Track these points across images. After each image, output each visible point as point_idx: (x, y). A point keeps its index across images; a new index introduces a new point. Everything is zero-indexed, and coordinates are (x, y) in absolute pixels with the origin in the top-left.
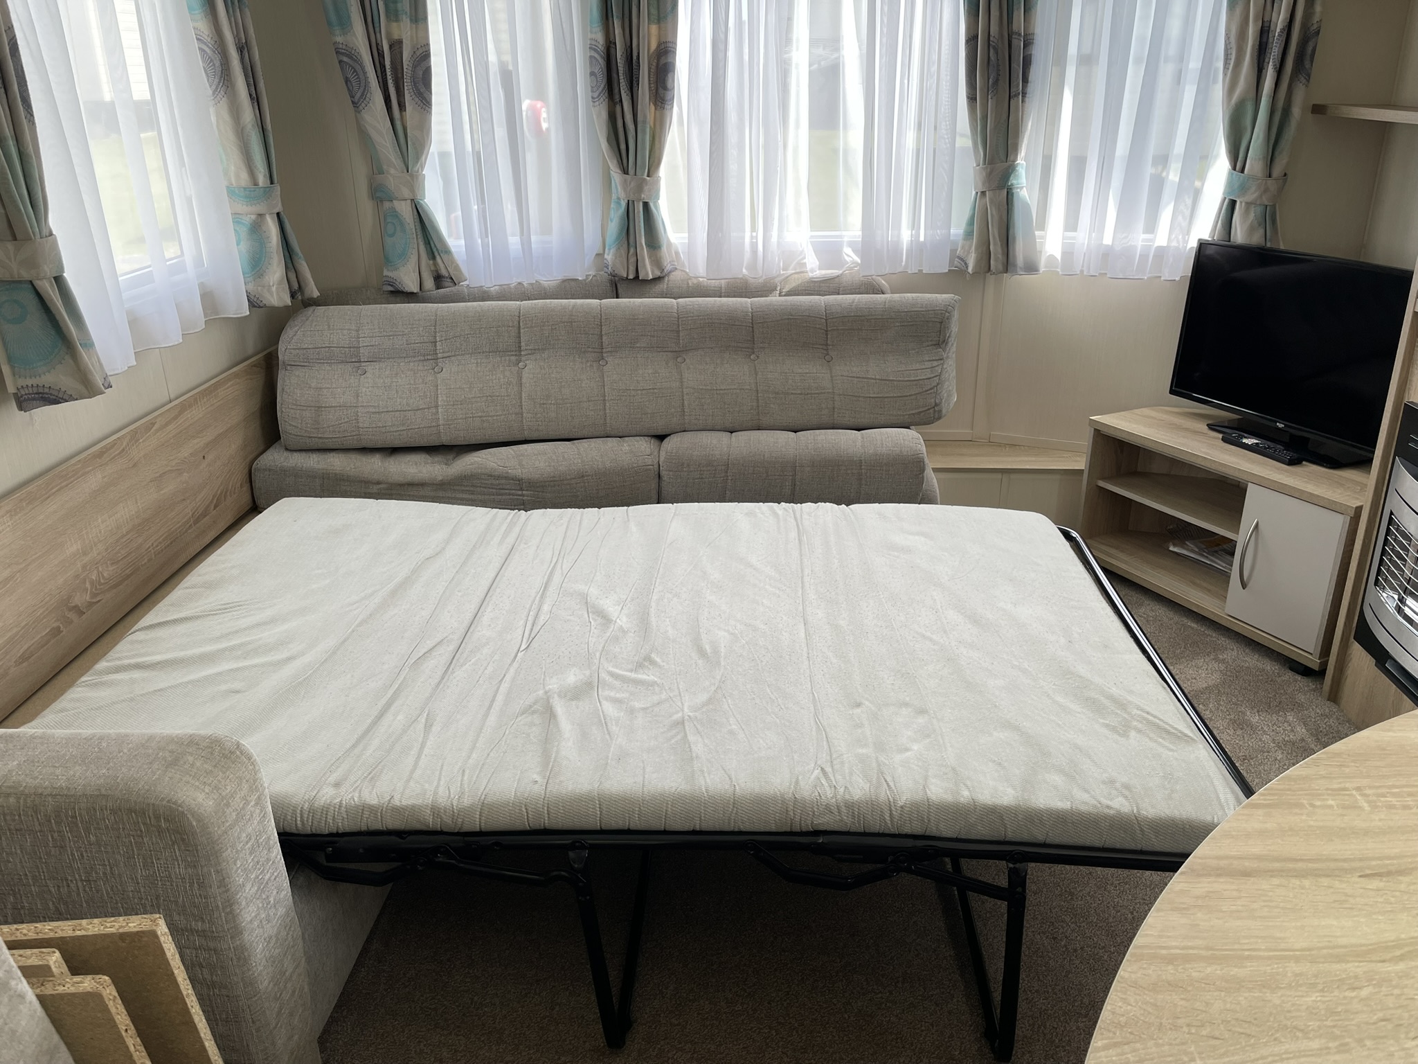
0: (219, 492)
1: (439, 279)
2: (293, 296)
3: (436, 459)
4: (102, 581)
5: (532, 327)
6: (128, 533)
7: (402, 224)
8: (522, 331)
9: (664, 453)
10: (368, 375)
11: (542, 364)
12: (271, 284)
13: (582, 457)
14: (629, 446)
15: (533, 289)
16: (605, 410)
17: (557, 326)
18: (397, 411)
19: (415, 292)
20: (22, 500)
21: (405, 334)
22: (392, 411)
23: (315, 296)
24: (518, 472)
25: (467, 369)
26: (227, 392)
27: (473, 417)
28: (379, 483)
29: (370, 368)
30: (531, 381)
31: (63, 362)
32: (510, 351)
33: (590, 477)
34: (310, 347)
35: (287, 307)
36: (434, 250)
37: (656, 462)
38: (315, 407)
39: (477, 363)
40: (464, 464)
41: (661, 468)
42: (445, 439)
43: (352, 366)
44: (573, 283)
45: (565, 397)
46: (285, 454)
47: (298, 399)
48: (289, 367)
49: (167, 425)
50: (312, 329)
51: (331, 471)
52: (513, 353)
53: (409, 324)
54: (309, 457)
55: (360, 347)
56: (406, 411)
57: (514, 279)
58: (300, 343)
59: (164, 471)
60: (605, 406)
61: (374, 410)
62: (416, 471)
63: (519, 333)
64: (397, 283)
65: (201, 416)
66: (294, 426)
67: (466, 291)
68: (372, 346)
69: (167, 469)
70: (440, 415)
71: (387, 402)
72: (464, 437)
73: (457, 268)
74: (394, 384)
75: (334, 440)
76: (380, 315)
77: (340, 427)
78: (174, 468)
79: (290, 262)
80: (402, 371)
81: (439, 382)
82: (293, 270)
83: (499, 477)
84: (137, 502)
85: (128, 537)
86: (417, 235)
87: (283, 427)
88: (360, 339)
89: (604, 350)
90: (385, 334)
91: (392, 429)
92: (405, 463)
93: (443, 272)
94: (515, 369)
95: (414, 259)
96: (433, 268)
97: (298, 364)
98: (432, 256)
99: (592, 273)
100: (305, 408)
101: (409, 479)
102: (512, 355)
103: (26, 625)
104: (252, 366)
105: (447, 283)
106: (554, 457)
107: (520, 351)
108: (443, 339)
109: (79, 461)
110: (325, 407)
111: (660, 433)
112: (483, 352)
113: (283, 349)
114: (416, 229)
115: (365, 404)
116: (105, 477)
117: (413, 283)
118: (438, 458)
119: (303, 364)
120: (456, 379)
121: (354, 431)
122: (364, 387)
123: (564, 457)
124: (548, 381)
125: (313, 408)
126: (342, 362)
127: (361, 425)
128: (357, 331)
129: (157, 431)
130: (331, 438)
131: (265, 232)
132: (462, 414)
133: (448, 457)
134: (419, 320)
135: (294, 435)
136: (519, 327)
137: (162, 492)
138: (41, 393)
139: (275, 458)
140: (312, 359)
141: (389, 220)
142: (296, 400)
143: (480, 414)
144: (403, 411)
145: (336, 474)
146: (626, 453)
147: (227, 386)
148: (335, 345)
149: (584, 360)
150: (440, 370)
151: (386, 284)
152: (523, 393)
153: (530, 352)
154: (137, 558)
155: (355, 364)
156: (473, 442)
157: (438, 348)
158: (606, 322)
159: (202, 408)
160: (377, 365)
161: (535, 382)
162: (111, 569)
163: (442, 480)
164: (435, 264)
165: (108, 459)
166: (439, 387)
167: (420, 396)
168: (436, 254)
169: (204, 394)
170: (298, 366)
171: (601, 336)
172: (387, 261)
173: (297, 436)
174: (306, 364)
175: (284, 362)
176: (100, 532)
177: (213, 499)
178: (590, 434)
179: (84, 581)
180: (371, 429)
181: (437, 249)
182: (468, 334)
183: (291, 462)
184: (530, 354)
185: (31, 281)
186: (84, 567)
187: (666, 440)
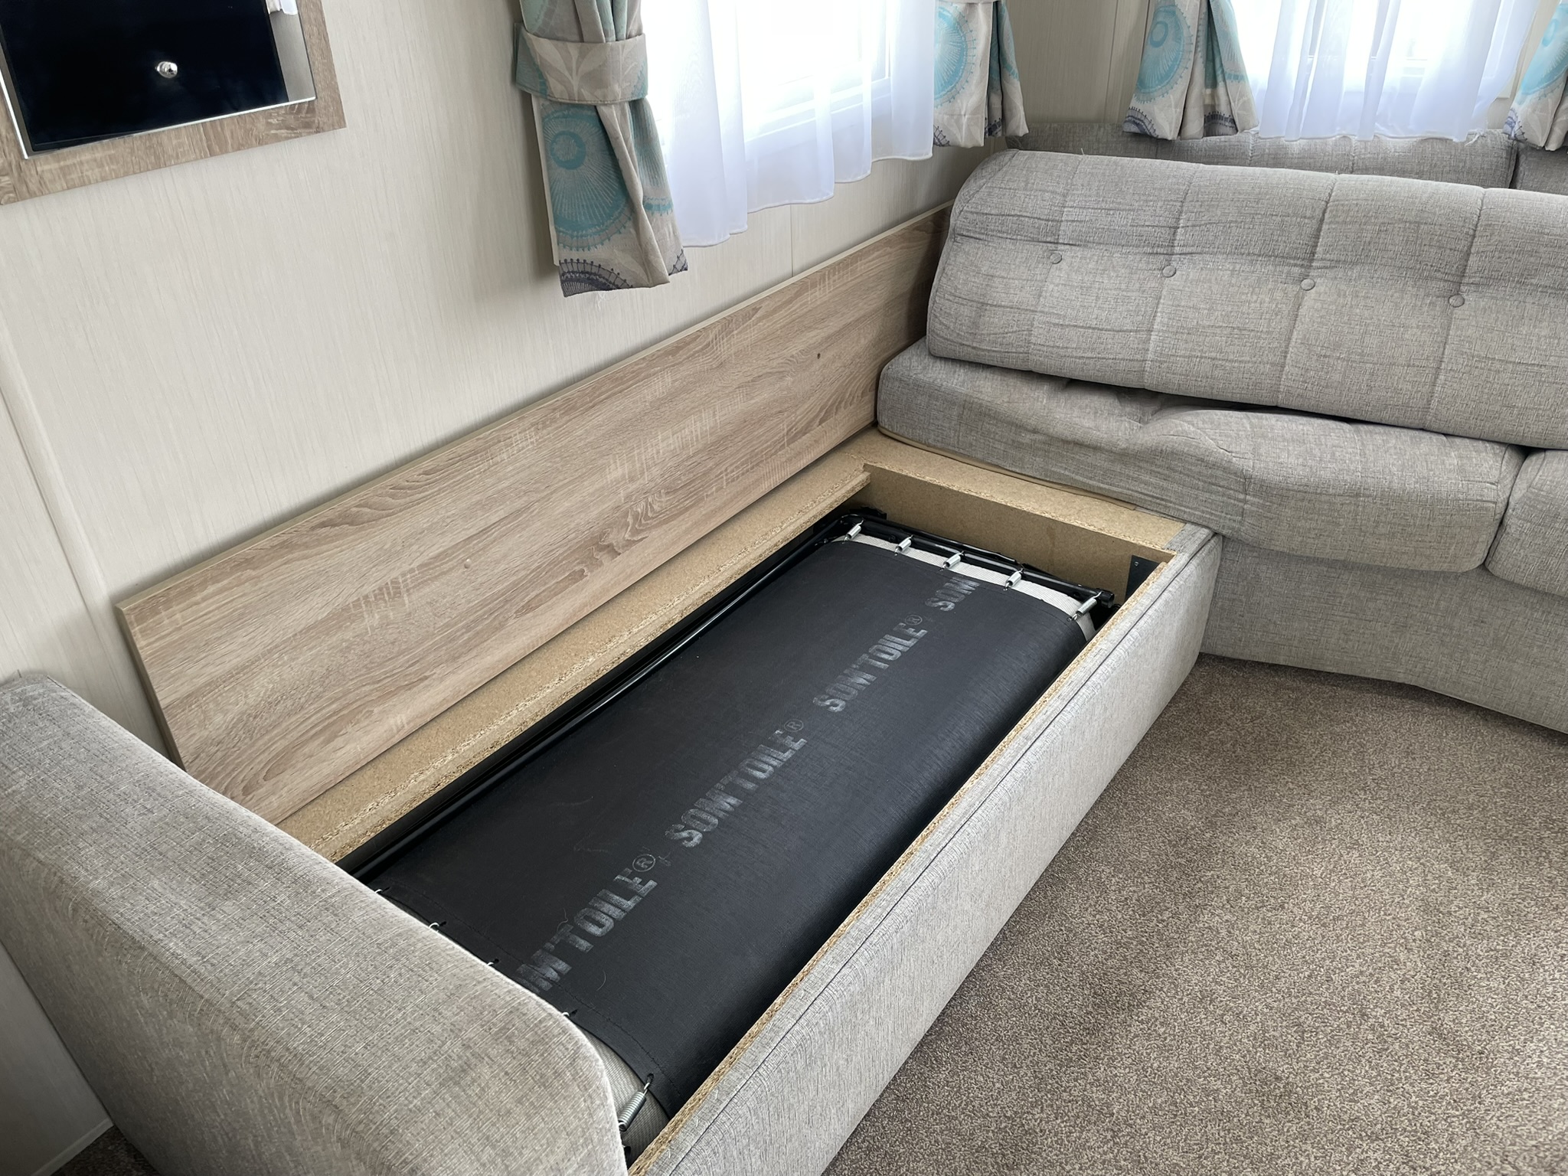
0: (830, 403)
1: (1212, 121)
2: (990, 130)
3: (1128, 409)
4: (650, 514)
5: (1345, 222)
6: (694, 455)
7: (1178, 26)
8: (1325, 227)
9: (1525, 486)
10: (1063, 264)
11: (1343, 287)
12: (963, 113)
13: (1366, 462)
14: (1460, 457)
15: (1366, 148)
16: (1434, 384)
17: (1390, 227)
18: (1089, 327)
19: (1170, 138)
20: (555, 409)
21: (1133, 210)
22: (1082, 327)
23: (1021, 134)
24: (1247, 464)
25: (1214, 278)
26: (869, 267)
27: (1201, 357)
28: (1035, 431)
29: (1067, 253)
30: (1316, 315)
31: (623, 230)
32: (1295, 258)
33: (1370, 499)
34: (993, 212)
35: (975, 148)
36: (1219, 72)
37: (1503, 497)
38: (979, 302)
39: (1233, 270)
40: (1165, 432)
41: (1510, 511)
42: (1149, 382)
43: (1045, 248)
44: (1438, 146)
45: (1367, 351)
46: (926, 361)
47: (960, 287)
48: (959, 238)
49: (775, 311)
50: (1003, 186)
51: (976, 400)
52: (1299, 262)
53: (1144, 195)
54: (955, 372)
55: (1062, 221)
56: (1102, 330)
57: (1338, 129)
58: (982, 205)
59: (760, 374)
60: (1436, 378)
61: (1057, 321)
62: (1091, 424)
63: (1319, 230)
64: (1145, 121)
65: (825, 299)
66: (944, 325)
67: (1251, 142)
68: (1081, 222)
69: (764, 371)
70: (1152, 345)
71: (1078, 311)
72: (1179, 385)
73: (1246, 105)
74: (1097, 285)
75: (993, 354)
76: (1104, 174)
77: (1004, 337)
78: (775, 370)
79: (997, 78)
80: (1113, 267)
81: (1164, 293)
82: (1000, 91)
83: (1214, 466)
84: (714, 415)
85: (694, 459)
86: (1197, 47)
87: (932, 323)
88: (1066, 209)
89: (1466, 280)
90: (1103, 205)
91: (1075, 354)
92: (1080, 408)
93: (1223, 110)
94: (1292, 289)
95: (1181, 86)
96: (1208, 101)
97: (972, 235)
98: (1212, 81)
99: (1479, 130)
100: (964, 302)
101: (1079, 435)
102: (1295, 265)
103: (539, 567)
104: (914, 229)
105: (1226, 127)
106: (1316, 452)
107: (1312, 260)
108: (1190, 224)
109: (644, 359)
110: (991, 305)
111: (1526, 443)
112: (1249, 254)
113: (958, 211)
114: (1198, 37)
115: (1046, 310)
116: (676, 380)
117: (1170, 124)
118: (1131, 408)
119: (978, 236)
120: (1191, 292)
121: (1021, 347)
122: (1052, 283)
123: (1333, 454)
124: (1346, 318)
125: (975, 304)
126: (1033, 240)
127: (1033, 339)
128: (1064, 196)
129: (760, 320)
130: (989, 351)
131: (971, 31)
132: (1186, 349)
133: (1146, 409)
134: (1161, 189)
135: (942, 337)
136: (1322, 220)
137: (753, 401)
138: (588, 273)
139: (913, 365)
140: (992, 231)
141: (1160, 19)
142: (956, 289)
143: (1213, 355)
144: (1099, 329)
145: (981, 405)
146: (1450, 471)
147: (870, 258)
148: (1028, 215)
149: (1422, 292)
150: (1171, 273)
151: (1129, 121)
152: (1295, 333)
153: (1328, 264)
154: (702, 486)
155: (1049, 245)
156: (1192, 393)
157: (1178, 238)
158: (1485, 230)
159: (830, 287)
160: (1079, 252)
161: (1321, 317)
162: (664, 499)
163: (1124, 449)
164: (1214, 96)
165: (685, 357)
166: (1162, 301)
167: (1128, 311)
168: (1220, 78)
169: (834, 269)
170: (972, 237)
171: (1468, 254)
172: (1141, 85)
173: (945, 339)
174: (982, 237)
175: (954, 230)
176: (658, 452)
177: (820, 411)
178: (1392, 421)
179: (626, 515)
180: (1045, 349)
181: (1223, 71)
182: (1231, 222)
183: (929, 375)
184: (1326, 268)
185: (595, 107)
186: (628, 497)
187: (1534, 461)
